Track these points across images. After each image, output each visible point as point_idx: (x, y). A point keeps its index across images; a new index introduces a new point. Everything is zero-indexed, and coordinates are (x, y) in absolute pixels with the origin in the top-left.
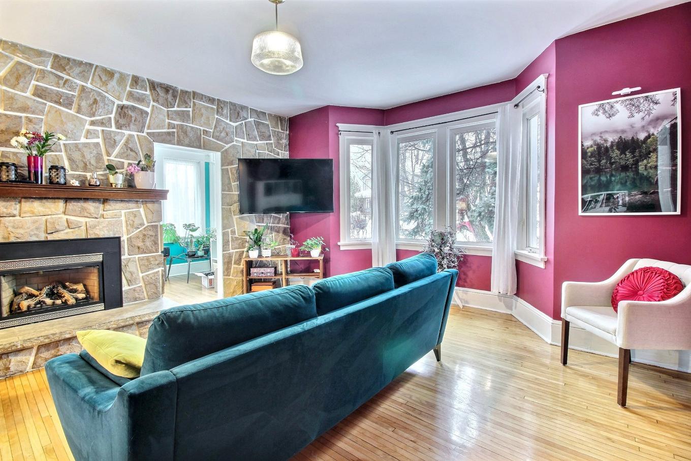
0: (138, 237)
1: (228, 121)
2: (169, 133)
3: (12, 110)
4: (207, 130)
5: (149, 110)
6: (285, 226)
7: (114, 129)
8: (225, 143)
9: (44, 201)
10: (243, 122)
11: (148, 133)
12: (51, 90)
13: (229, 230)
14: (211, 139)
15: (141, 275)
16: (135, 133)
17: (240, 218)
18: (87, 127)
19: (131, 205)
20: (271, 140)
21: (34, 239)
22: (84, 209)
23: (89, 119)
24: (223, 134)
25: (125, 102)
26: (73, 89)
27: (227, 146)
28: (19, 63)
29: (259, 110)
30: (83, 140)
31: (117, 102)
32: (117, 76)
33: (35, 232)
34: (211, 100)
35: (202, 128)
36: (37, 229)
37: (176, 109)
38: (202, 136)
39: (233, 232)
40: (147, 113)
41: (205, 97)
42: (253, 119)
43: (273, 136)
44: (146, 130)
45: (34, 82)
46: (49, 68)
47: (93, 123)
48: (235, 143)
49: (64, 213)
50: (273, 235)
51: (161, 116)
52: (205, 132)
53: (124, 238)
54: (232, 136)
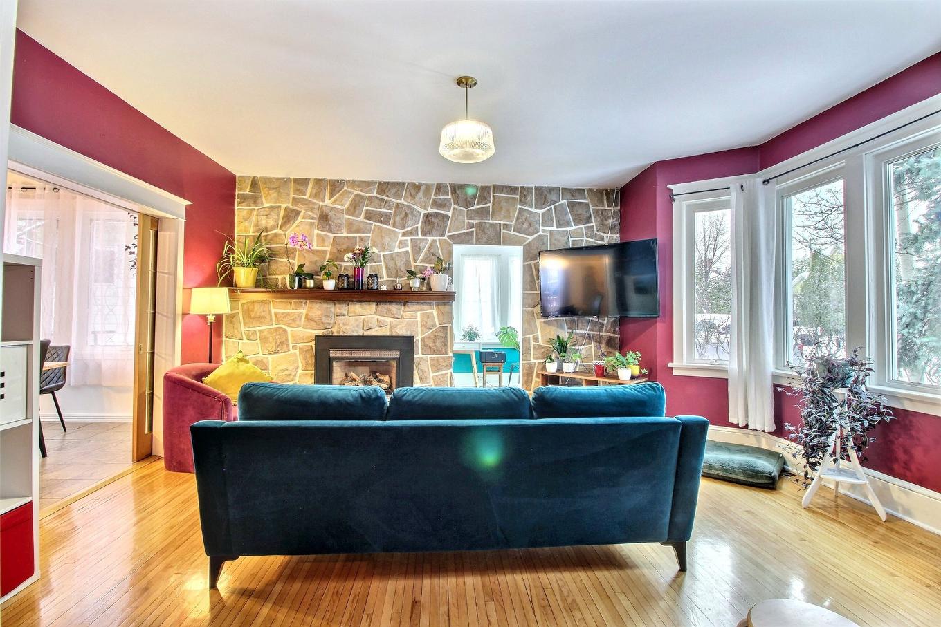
0: (429, 338)
1: (533, 209)
2: (467, 233)
3: (351, 232)
4: (508, 223)
5: (450, 214)
6: (612, 335)
7: (420, 236)
8: (528, 235)
9: (363, 303)
10: (553, 206)
11: (448, 236)
12: (376, 212)
13: (531, 336)
14: (512, 232)
15: (432, 375)
16: (437, 238)
17: (544, 322)
18: (400, 238)
19: (425, 307)
20: (592, 222)
21: (355, 334)
22: (389, 310)
23: (401, 231)
24: (525, 226)
25: (430, 211)
26: (390, 207)
27: (531, 238)
28: (356, 195)
29: (574, 188)
30: (397, 250)
31: (423, 212)
32: (423, 188)
33: (356, 328)
34: (513, 190)
35: (502, 223)
36: (357, 326)
37: (475, 207)
38: (502, 231)
39: (536, 339)
40: (448, 217)
41: (506, 187)
42: (565, 201)
43: (595, 217)
44: (447, 234)
45: (365, 208)
46: (375, 194)
47: (404, 234)
48: (541, 233)
49: (376, 313)
50: (593, 345)
51: (460, 218)
52: (506, 226)
53: (418, 338)
54: (537, 226)
